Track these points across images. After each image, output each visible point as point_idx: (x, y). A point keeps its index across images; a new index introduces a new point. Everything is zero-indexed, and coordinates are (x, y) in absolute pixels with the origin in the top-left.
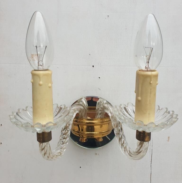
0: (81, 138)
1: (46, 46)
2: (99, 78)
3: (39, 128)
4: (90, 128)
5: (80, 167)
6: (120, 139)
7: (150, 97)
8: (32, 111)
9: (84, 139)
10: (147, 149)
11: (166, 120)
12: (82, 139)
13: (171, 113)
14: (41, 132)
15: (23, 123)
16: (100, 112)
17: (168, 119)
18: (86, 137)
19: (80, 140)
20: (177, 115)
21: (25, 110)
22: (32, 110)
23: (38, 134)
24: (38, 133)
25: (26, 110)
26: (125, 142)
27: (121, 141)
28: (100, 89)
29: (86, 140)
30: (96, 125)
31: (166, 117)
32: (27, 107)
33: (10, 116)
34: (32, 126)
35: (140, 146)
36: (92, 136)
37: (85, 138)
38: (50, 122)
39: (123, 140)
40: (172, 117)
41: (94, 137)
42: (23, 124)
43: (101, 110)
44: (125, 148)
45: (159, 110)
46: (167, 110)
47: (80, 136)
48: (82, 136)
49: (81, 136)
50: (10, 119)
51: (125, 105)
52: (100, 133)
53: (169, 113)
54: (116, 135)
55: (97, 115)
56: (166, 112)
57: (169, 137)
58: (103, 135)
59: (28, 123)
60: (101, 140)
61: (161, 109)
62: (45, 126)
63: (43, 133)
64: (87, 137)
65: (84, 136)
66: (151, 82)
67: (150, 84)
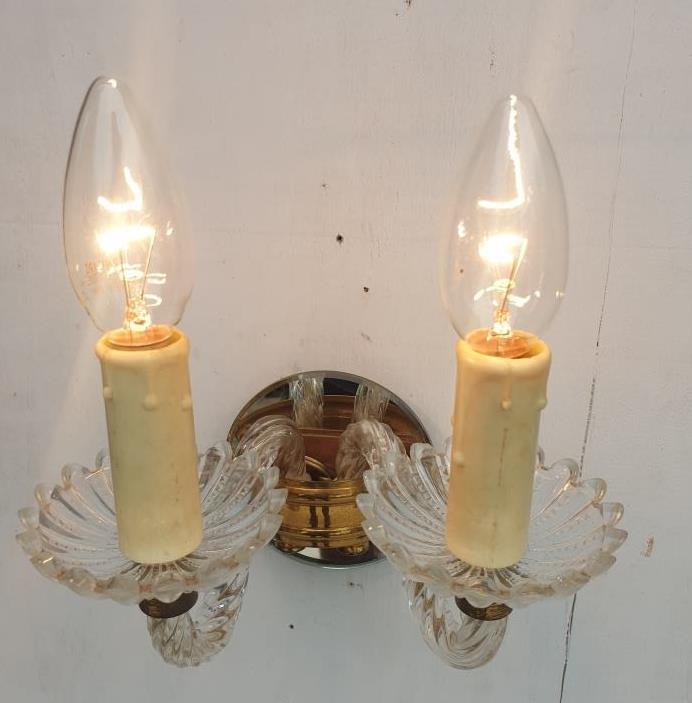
2: (366, 289)
5: (291, 626)
7: (501, 460)
21: (93, 470)
28: (368, 338)
56: (594, 504)
57: (651, 542)
66: (506, 404)
67: (503, 409)
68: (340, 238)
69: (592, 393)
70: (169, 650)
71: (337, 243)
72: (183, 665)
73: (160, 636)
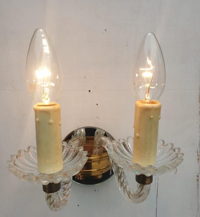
2: (97, 104)
5: (78, 205)
6: (120, 177)
7: (150, 134)
10: (149, 191)
11: (171, 160)
13: (177, 150)
14: (47, 184)
16: (97, 146)
17: (173, 158)
20: (183, 154)
24: (44, 185)
25: (28, 152)
26: (125, 181)
27: (121, 179)
30: (93, 162)
31: (171, 155)
32: (29, 148)
34: (37, 178)
35: (141, 188)
39: (122, 178)
40: (177, 157)
41: (91, 175)
42: (26, 175)
43: (98, 144)
44: (125, 188)
45: (164, 145)
46: (172, 147)
51: (124, 140)
52: (98, 170)
53: (174, 150)
54: (114, 172)
55: (95, 148)
56: (171, 149)
60: (100, 177)
61: (166, 145)
62: (52, 177)
66: (152, 117)
67: (151, 118)
68: (90, 91)
70: (52, 206)
71: (89, 92)
72: (56, 210)
73: (49, 201)
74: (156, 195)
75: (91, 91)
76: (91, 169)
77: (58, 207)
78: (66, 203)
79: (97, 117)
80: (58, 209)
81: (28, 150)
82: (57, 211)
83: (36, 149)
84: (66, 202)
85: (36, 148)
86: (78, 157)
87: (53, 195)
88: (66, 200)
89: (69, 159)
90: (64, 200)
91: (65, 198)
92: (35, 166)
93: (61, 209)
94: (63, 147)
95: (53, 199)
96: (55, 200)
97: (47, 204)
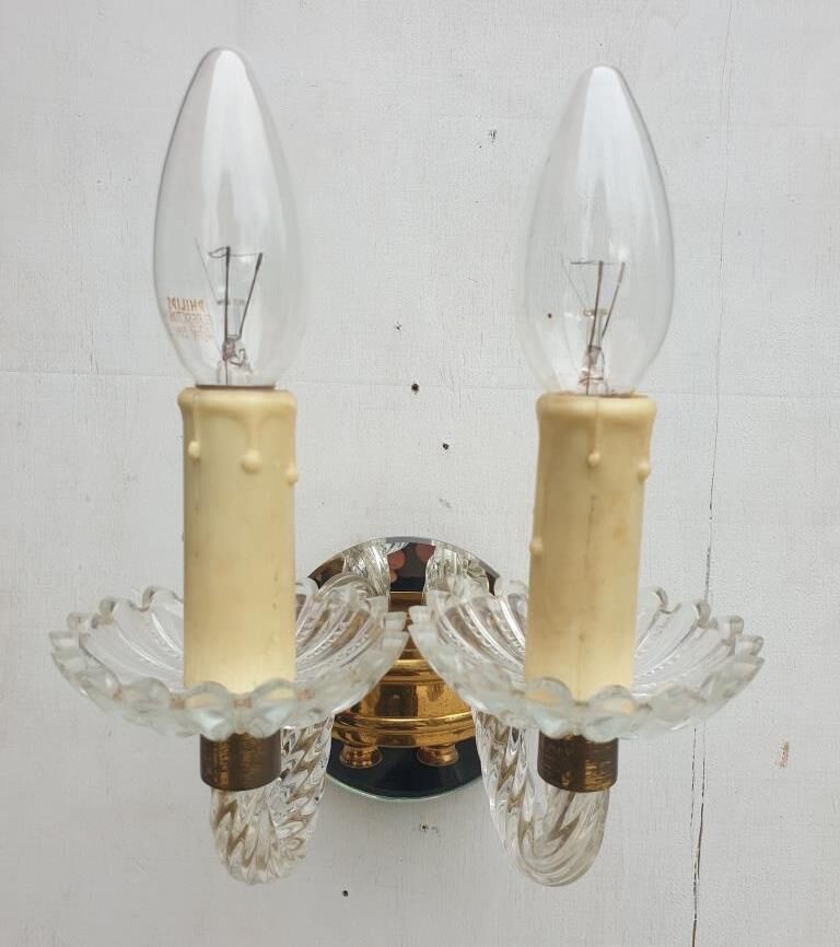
0: (346, 748)
1: (261, 255)
2: (446, 446)
3: (217, 714)
4: (396, 697)
5: (345, 893)
8: (181, 614)
9: (365, 751)
12: (352, 754)
13: (726, 627)
14: (223, 735)
15: (125, 682)
18: (374, 740)
19: (341, 758)
21: (141, 606)
22: (178, 609)
23: (208, 747)
24: (208, 740)
25: (144, 610)
28: (448, 505)
29: (374, 756)
30: (423, 682)
32: (150, 594)
33: (52, 636)
34: (179, 704)
36: (403, 740)
37: (371, 750)
38: (280, 684)
40: (732, 652)
41: (414, 742)
42: (128, 688)
45: (663, 611)
47: (343, 736)
48: (356, 737)
49: (349, 736)
50: (54, 657)
57: (786, 748)
58: (458, 732)
59: (154, 681)
60: (448, 758)
61: (675, 609)
62: (247, 701)
63: (237, 742)
64: (378, 743)
65: (363, 738)
68: (415, 388)
69: (708, 566)
70: (237, 854)
71: (413, 393)
72: (254, 881)
73: (226, 833)
74: (696, 859)
75: (420, 388)
76: (415, 714)
77: (262, 864)
78: (300, 852)
79: (441, 500)
80: (263, 875)
81: (144, 601)
82: (260, 885)
83: (181, 601)
84: (298, 848)
85: (181, 595)
86: (363, 640)
87: (244, 805)
88: (302, 842)
89: (324, 648)
90: (292, 837)
91: (298, 832)
92: (171, 668)
93: (277, 876)
94: (301, 599)
95: (242, 819)
96: (251, 830)
97: (217, 845)
